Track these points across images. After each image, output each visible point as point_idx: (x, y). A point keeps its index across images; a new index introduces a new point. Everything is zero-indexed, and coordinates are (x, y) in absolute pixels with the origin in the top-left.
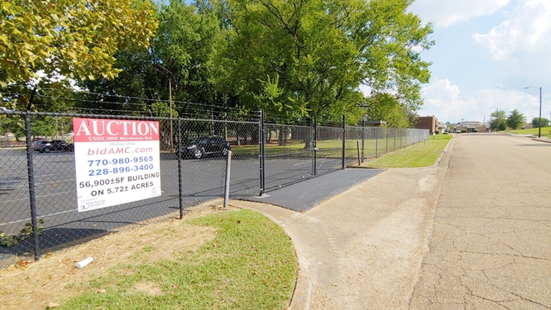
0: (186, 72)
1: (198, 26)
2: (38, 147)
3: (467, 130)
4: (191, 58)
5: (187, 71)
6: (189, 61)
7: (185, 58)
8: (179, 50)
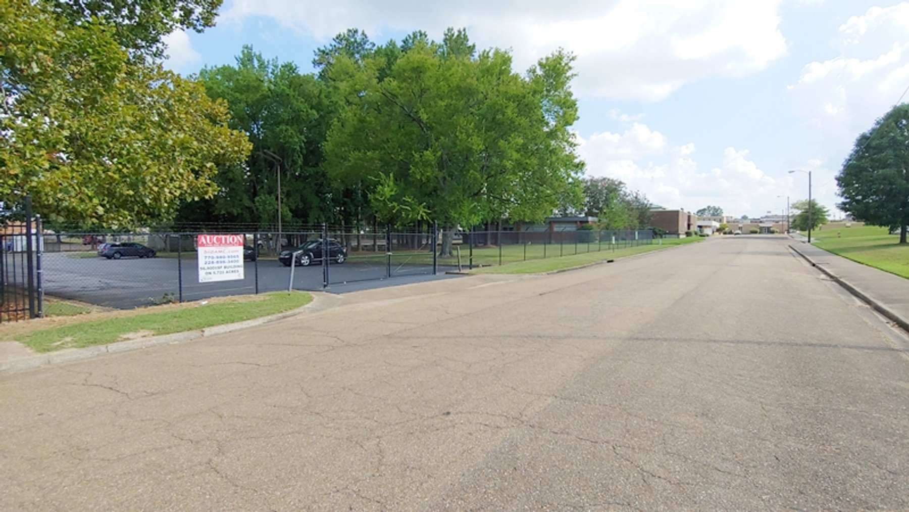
0: (299, 156)
1: (315, 101)
2: (106, 252)
3: (759, 231)
4: (305, 140)
5: (301, 156)
6: (303, 144)
7: (297, 140)
8: (291, 131)
